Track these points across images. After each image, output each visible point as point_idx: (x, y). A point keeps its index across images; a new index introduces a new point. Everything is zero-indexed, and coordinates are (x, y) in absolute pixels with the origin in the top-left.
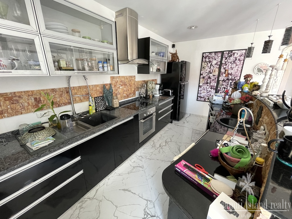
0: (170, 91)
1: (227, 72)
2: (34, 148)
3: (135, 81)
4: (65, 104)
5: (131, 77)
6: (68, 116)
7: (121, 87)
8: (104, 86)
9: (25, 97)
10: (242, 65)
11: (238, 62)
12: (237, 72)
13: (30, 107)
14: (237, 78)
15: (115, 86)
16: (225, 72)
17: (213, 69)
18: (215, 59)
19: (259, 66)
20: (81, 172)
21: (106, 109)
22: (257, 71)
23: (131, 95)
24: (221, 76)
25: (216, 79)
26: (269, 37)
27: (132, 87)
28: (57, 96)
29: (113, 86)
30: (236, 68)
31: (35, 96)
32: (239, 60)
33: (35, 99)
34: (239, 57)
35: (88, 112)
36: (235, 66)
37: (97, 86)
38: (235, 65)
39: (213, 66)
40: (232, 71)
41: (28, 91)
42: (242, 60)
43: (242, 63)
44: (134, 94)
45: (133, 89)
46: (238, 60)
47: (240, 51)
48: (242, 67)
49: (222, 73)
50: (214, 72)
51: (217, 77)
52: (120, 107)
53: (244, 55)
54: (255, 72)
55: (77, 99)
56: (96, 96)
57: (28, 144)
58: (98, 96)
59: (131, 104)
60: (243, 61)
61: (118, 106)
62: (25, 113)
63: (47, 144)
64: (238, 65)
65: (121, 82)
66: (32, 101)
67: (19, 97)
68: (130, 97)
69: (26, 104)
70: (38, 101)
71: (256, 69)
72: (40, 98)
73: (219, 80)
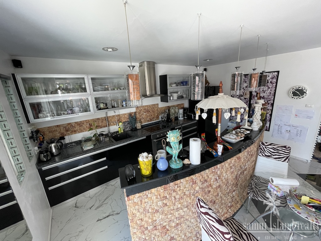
0: (193, 115)
1: (258, 95)
2: (85, 149)
3: (158, 107)
4: (104, 127)
5: (154, 105)
6: (102, 135)
7: (144, 114)
8: (130, 114)
9: (85, 123)
10: (275, 88)
11: (270, 85)
12: (270, 95)
13: (87, 128)
14: (270, 101)
15: (139, 113)
16: (257, 95)
17: (243, 92)
18: (246, 82)
19: (294, 89)
20: (106, 167)
21: (132, 130)
22: (292, 95)
23: (154, 119)
24: (253, 99)
25: (247, 102)
26: (254, 70)
27: (155, 113)
28: (100, 122)
29: (137, 113)
30: (269, 91)
31: (89, 123)
32: (271, 82)
33: (90, 124)
34: (271, 80)
35: (118, 132)
36: (267, 89)
37: (125, 114)
38: (267, 87)
39: (244, 88)
40: (265, 94)
41: (86, 120)
42: (274, 82)
43: (274, 86)
44: (158, 117)
45: (156, 114)
46: (269, 82)
47: (271, 73)
48: (275, 90)
49: (254, 96)
50: (245, 95)
51: (249, 100)
52: (142, 129)
53: (277, 78)
54: (290, 96)
55: (112, 123)
56: (124, 121)
57: (83, 147)
58: (126, 121)
59: (154, 126)
60: (275, 84)
61: (140, 127)
62: (85, 132)
63: (90, 148)
64: (270, 88)
65: (144, 110)
66: (88, 125)
67: (83, 123)
68: (154, 121)
69: (85, 127)
70: (91, 125)
71: (290, 92)
72: (91, 124)
73: (251, 103)
